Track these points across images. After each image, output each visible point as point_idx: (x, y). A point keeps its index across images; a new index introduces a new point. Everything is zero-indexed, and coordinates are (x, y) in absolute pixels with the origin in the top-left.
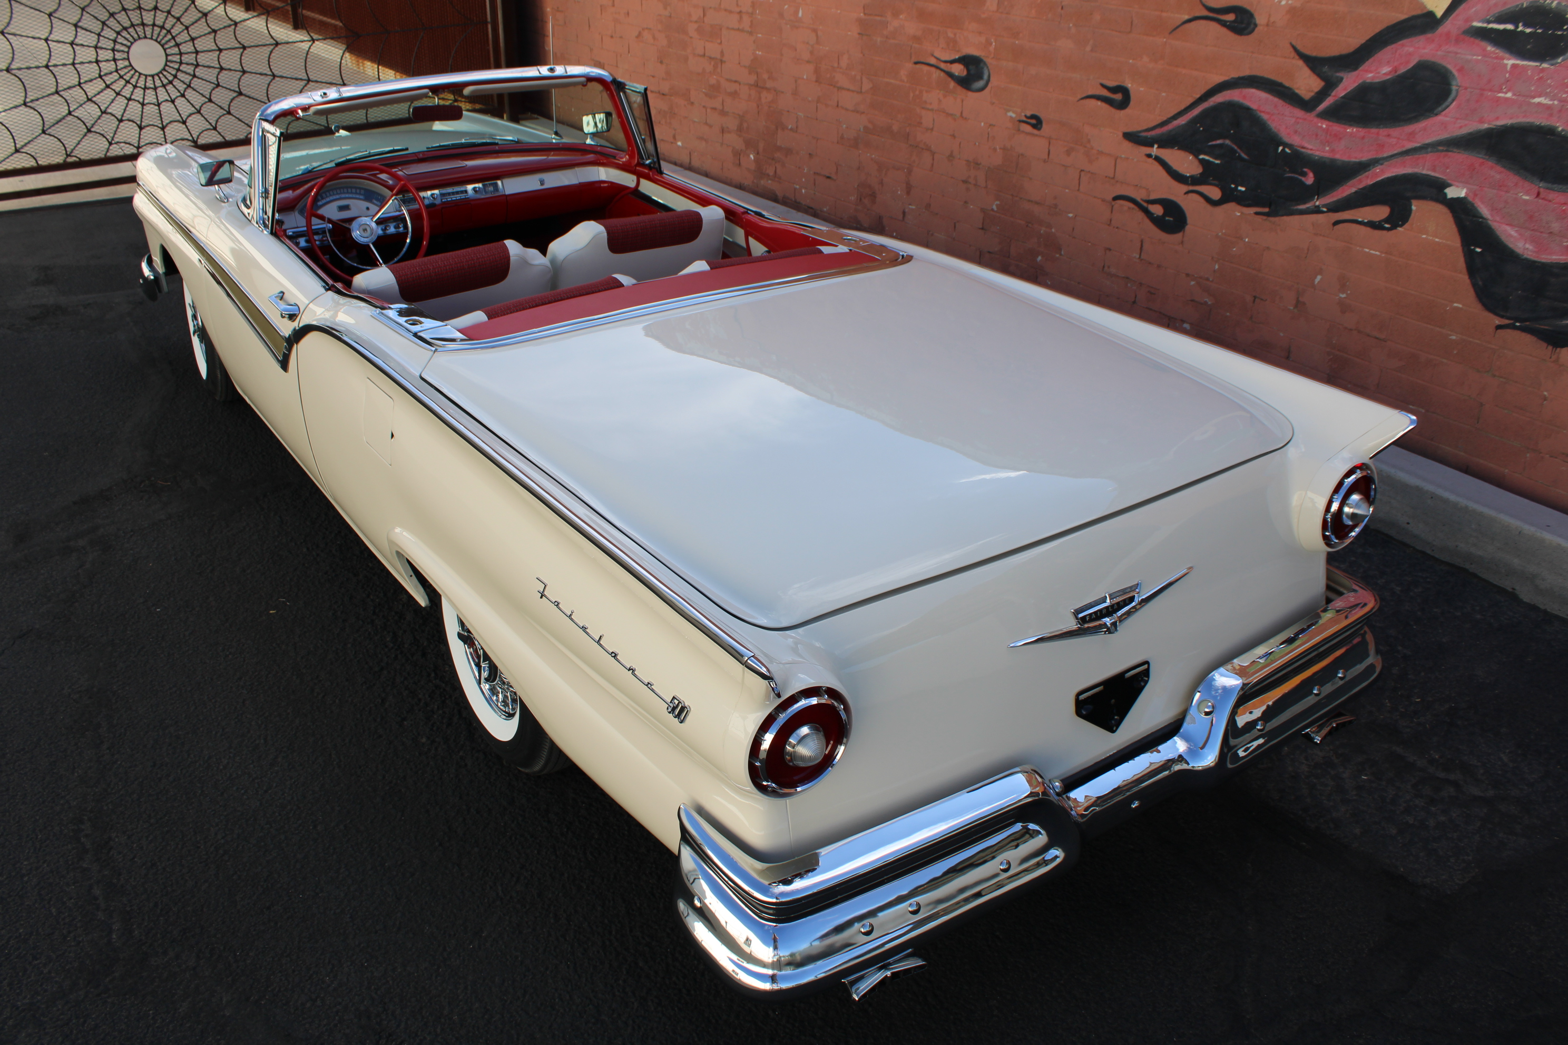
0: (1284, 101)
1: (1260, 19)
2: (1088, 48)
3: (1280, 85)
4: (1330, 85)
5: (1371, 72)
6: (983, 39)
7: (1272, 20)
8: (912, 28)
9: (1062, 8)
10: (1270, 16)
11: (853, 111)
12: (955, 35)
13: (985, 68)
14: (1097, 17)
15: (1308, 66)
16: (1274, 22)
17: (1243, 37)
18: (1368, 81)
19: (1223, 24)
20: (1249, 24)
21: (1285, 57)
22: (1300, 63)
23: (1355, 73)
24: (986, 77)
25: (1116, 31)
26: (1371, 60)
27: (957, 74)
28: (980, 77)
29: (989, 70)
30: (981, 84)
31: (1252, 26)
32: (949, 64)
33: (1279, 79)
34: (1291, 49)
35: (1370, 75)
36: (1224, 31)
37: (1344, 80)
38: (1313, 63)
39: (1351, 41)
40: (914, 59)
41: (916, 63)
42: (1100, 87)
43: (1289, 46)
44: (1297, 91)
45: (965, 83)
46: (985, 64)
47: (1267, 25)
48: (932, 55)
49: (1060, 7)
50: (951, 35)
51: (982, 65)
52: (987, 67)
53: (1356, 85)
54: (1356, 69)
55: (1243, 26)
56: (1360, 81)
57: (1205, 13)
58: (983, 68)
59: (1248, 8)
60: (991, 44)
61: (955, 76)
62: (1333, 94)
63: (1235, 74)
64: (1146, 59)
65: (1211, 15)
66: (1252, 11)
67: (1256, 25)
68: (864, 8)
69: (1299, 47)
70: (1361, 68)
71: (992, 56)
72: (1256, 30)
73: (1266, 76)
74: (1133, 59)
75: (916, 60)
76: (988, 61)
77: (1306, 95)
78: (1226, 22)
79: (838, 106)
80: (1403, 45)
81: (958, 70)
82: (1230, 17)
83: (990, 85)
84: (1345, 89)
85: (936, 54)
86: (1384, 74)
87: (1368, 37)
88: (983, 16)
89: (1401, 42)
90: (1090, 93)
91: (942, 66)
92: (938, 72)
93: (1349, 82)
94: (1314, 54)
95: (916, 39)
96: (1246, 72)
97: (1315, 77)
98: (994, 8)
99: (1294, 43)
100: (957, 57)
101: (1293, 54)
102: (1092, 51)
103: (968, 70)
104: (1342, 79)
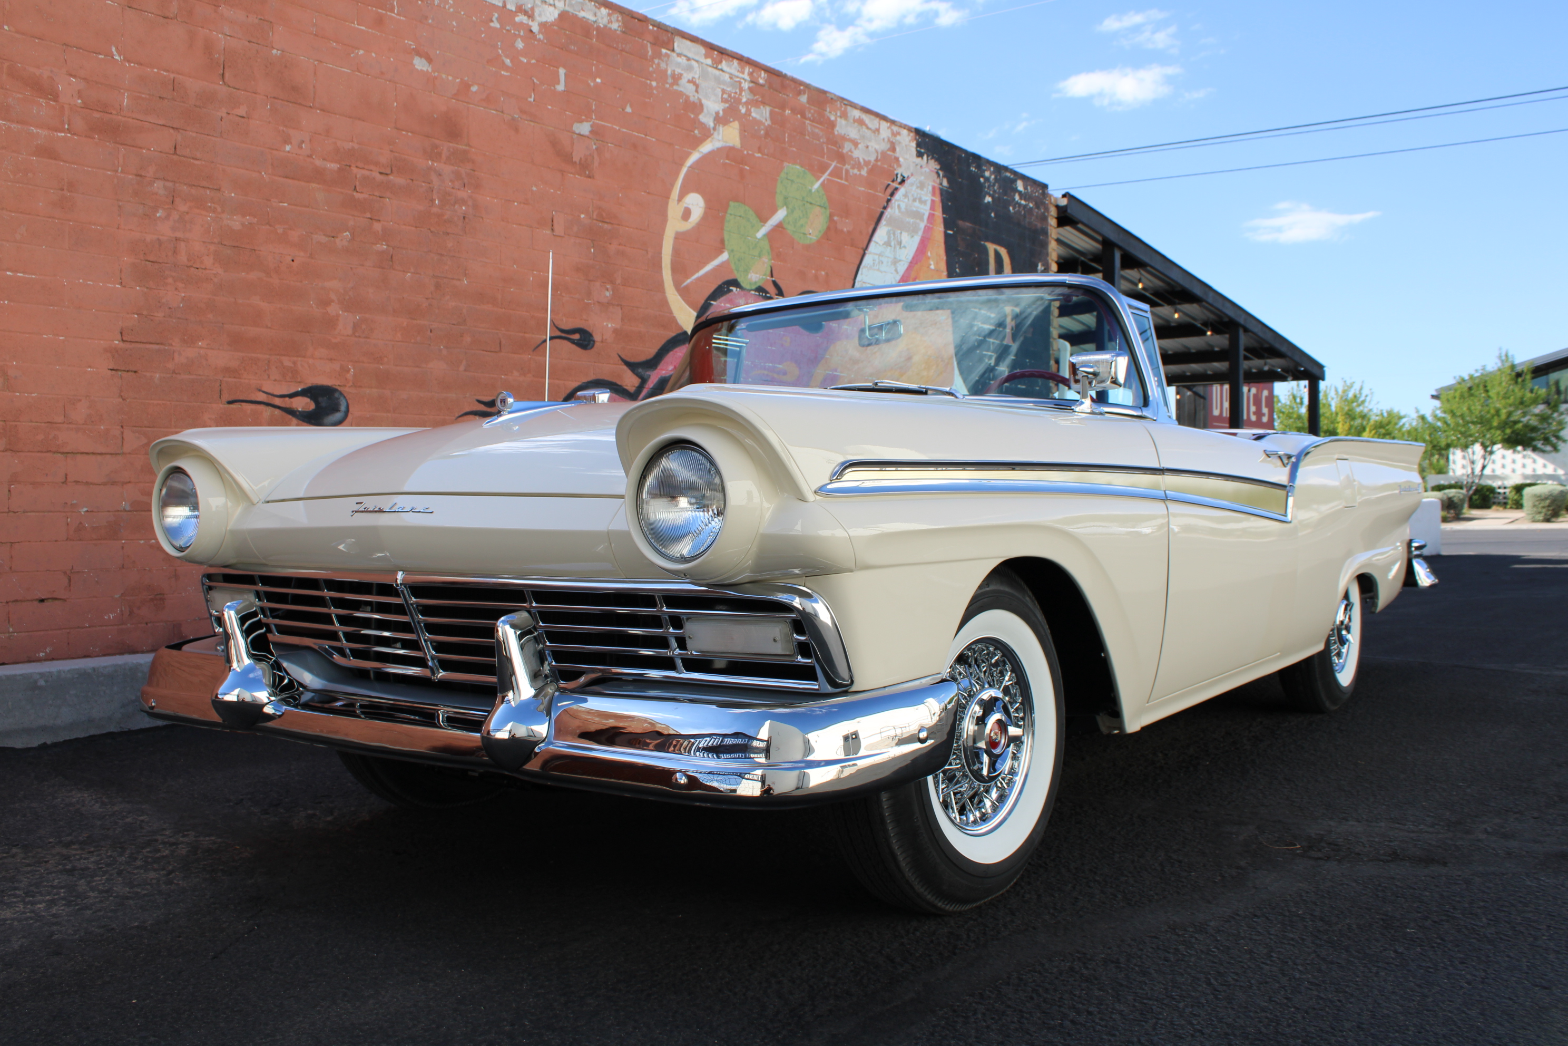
0: (619, 395)
1: (597, 337)
2: (462, 368)
3: (615, 384)
4: (644, 381)
5: (664, 370)
6: (336, 366)
7: (604, 338)
8: (222, 358)
9: (431, 331)
10: (603, 335)
11: (105, 484)
12: (295, 363)
13: (342, 398)
14: (468, 339)
15: (630, 369)
16: (606, 339)
17: (587, 351)
18: (663, 376)
19: (573, 342)
20: (589, 341)
21: (616, 364)
22: (625, 368)
23: (656, 372)
24: (343, 408)
25: (486, 351)
26: (663, 362)
27: (300, 409)
28: (336, 409)
29: (346, 400)
30: (338, 416)
31: (592, 342)
32: (287, 399)
33: (614, 380)
34: (619, 358)
35: (664, 372)
36: (574, 347)
37: (651, 377)
38: (632, 366)
39: (650, 351)
40: (226, 397)
41: (230, 403)
42: (477, 403)
43: (617, 355)
44: (625, 387)
45: (314, 418)
46: (341, 393)
47: (602, 342)
48: (260, 390)
49: (429, 331)
50: (287, 362)
51: (337, 395)
52: (345, 397)
53: (657, 379)
54: (656, 368)
55: (586, 343)
56: (659, 377)
57: (559, 334)
58: (338, 399)
59: (588, 329)
60: (349, 371)
61: (299, 411)
62: (647, 386)
63: (585, 380)
64: (516, 373)
65: (563, 335)
66: (590, 331)
67: (594, 341)
68: (121, 333)
69: (623, 357)
70: (658, 368)
71: (351, 384)
72: (595, 346)
73: (606, 379)
74: (506, 375)
75: (231, 399)
76: (346, 390)
77: (632, 389)
78: (574, 340)
79: (65, 482)
80: (676, 352)
81: (303, 404)
82: (576, 337)
83: (350, 416)
84: (653, 382)
85: (264, 389)
86: (671, 371)
87: (659, 348)
88: (334, 341)
89: (675, 350)
90: (467, 410)
91: (277, 402)
92: (270, 409)
93: (654, 377)
94: (632, 360)
95: (227, 370)
96: (591, 377)
97: (635, 376)
98: (349, 331)
99: (620, 354)
100: (300, 389)
101: (620, 362)
102: (465, 370)
103: (317, 403)
104: (650, 376)
